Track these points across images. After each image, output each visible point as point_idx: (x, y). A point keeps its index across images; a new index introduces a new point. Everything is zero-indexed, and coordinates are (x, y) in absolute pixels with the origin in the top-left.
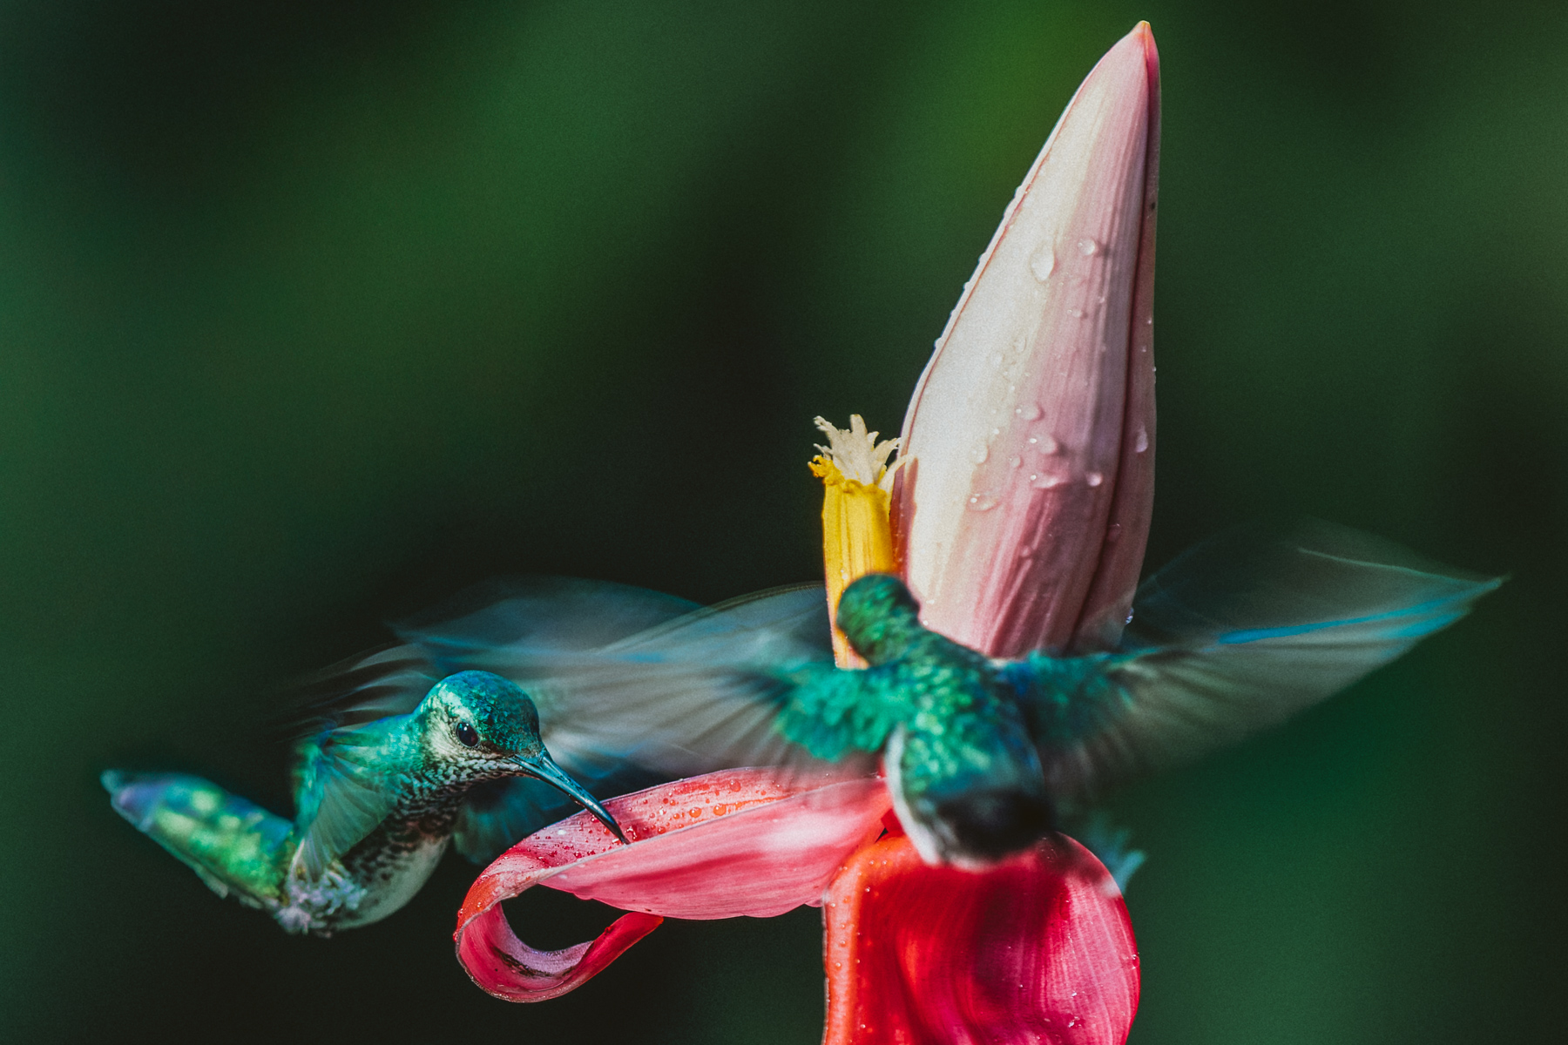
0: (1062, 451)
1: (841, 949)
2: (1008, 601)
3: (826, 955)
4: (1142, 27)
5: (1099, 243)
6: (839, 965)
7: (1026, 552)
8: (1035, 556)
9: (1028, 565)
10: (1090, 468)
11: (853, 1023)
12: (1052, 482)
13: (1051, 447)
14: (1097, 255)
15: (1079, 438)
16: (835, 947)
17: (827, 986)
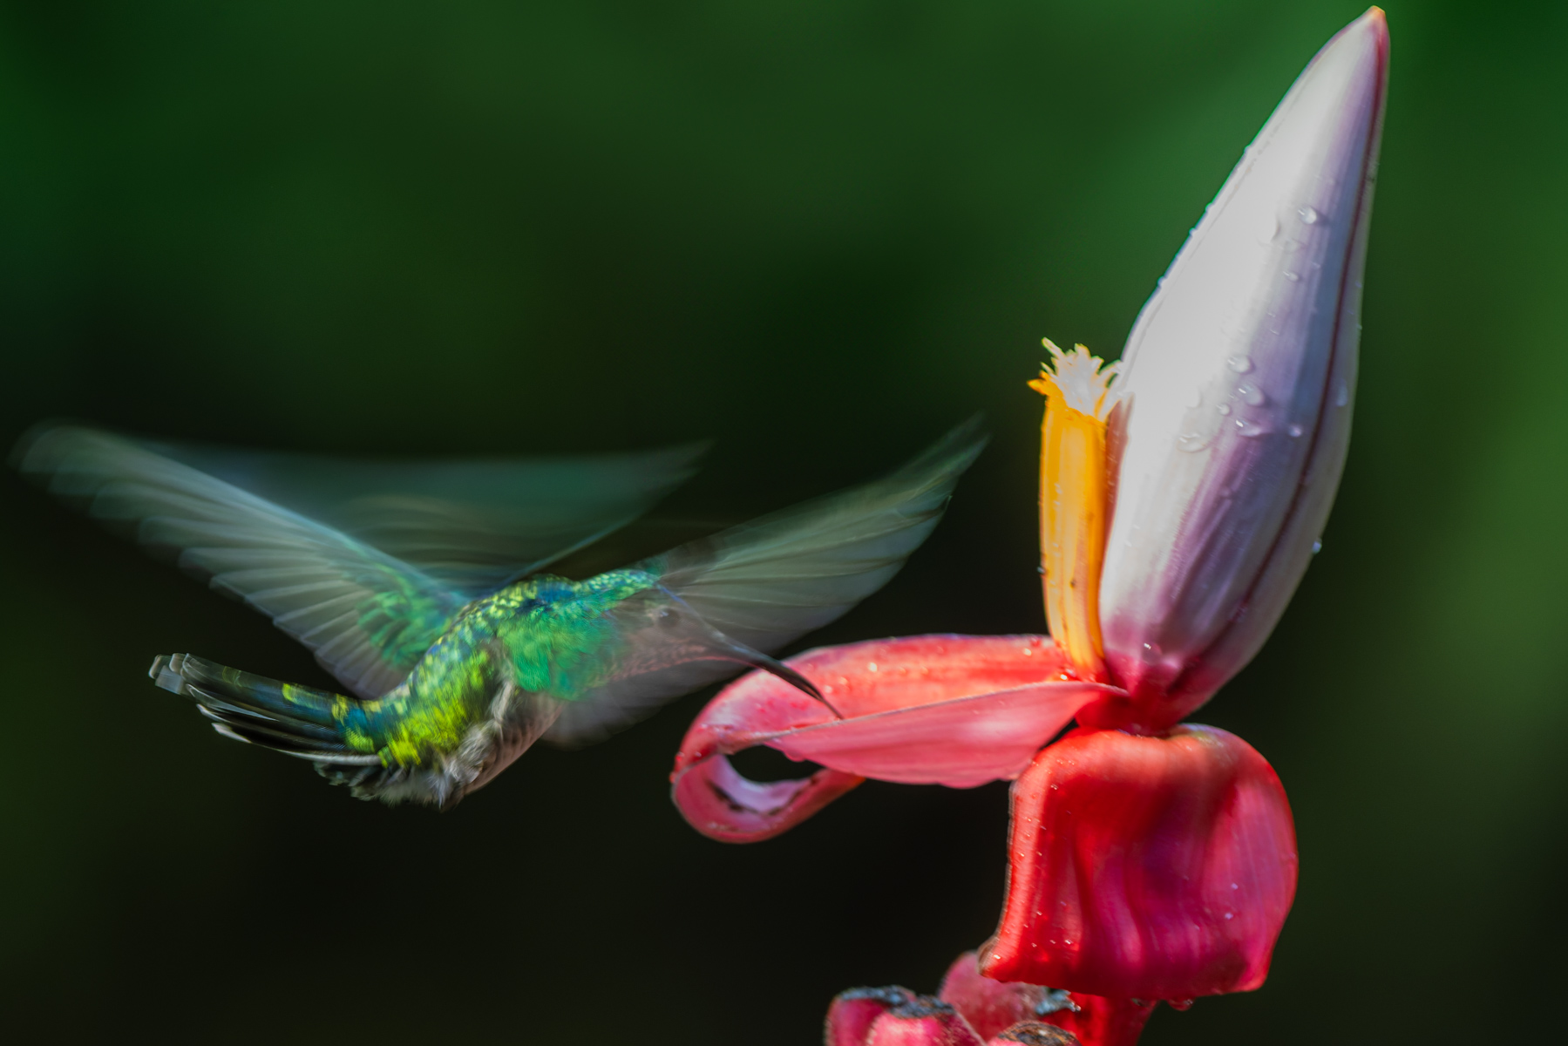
0: (1268, 403)
1: (1025, 841)
2: (1207, 535)
3: (1011, 843)
4: (1374, 15)
5: (1319, 213)
6: (1023, 855)
7: (1226, 493)
8: (1234, 496)
9: (1227, 504)
10: (1292, 419)
11: (1029, 911)
12: (1255, 431)
13: (1257, 398)
14: (1316, 224)
15: (1284, 394)
16: (1021, 838)
17: (1010, 871)
